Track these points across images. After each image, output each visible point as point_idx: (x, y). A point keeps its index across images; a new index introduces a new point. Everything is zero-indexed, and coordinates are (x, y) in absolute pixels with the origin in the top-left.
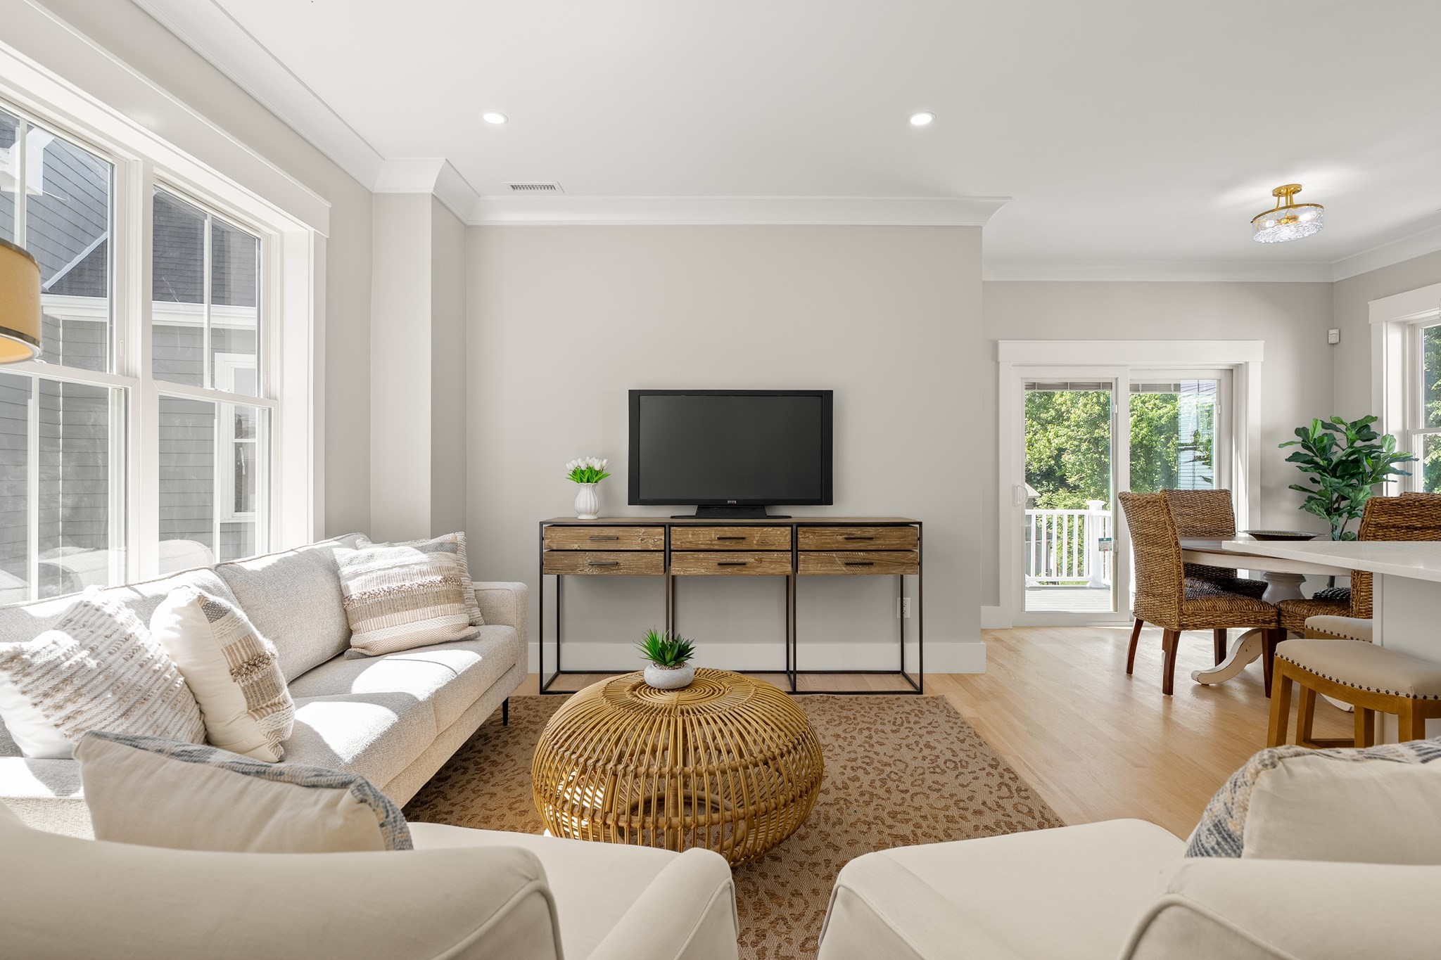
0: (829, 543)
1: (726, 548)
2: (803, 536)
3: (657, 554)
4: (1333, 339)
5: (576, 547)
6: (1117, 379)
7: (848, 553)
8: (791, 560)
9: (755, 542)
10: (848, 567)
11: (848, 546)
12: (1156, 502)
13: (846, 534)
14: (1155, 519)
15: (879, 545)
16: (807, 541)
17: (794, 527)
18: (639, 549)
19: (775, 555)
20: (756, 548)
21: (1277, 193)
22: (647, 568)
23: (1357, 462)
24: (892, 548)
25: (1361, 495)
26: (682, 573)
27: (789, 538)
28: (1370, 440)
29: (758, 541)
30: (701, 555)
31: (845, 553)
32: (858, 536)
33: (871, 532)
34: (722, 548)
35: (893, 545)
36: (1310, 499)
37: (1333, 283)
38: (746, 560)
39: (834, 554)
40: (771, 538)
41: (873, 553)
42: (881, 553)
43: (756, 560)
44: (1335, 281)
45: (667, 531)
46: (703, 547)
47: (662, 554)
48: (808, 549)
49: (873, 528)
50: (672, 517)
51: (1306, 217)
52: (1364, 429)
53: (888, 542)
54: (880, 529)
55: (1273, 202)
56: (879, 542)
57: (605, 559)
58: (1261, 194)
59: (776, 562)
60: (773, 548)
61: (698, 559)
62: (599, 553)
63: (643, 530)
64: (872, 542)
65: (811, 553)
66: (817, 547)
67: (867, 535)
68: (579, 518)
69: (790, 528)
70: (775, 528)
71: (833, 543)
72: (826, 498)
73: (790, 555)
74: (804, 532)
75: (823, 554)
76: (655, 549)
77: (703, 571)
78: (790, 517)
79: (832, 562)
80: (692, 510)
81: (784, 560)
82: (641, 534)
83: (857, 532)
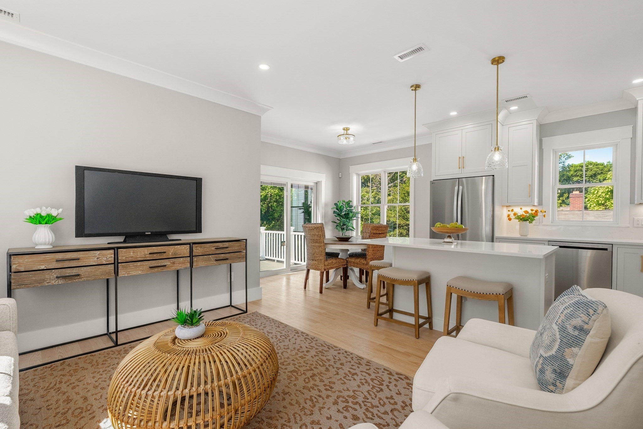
0: (208, 251)
1: (154, 258)
2: (196, 249)
3: (109, 266)
4: (340, 176)
5: (43, 267)
6: (287, 183)
7: (217, 255)
8: (189, 261)
9: (171, 254)
10: (217, 262)
11: (217, 252)
12: (318, 228)
13: (216, 246)
14: (317, 234)
15: (230, 250)
16: (197, 251)
17: (191, 244)
18: (96, 264)
19: (182, 259)
20: (171, 257)
21: (344, 129)
22: (102, 275)
23: (348, 214)
24: (235, 251)
25: (349, 224)
26: (126, 275)
27: (188, 250)
28: (351, 207)
29: (172, 253)
30: (139, 264)
31: (215, 255)
32: (221, 247)
33: (226, 244)
34: (151, 259)
35: (236, 250)
36: (337, 226)
37: (340, 159)
38: (166, 264)
39: (211, 256)
40: (180, 251)
41: (228, 254)
42: (231, 254)
43: (171, 263)
44: (341, 158)
45: (116, 252)
46: (140, 259)
47: (113, 266)
48: (198, 255)
49: (228, 243)
50: (108, 243)
51: (352, 138)
52: (349, 204)
53: (233, 249)
54: (230, 243)
55: (343, 132)
56: (230, 249)
57: (69, 273)
58: (339, 129)
59: (183, 263)
60: (181, 256)
61: (137, 266)
62: (64, 270)
63: (98, 252)
64: (227, 249)
65: (200, 257)
66: (202, 253)
67: (225, 246)
68: (36, 248)
69: (189, 245)
70: (181, 246)
71: (210, 251)
72: (198, 230)
73: (189, 259)
74: (196, 247)
75: (205, 256)
76: (108, 263)
77: (140, 272)
78: (180, 240)
79: (209, 260)
80: (121, 239)
81: (186, 262)
82: (97, 255)
83: (220, 245)
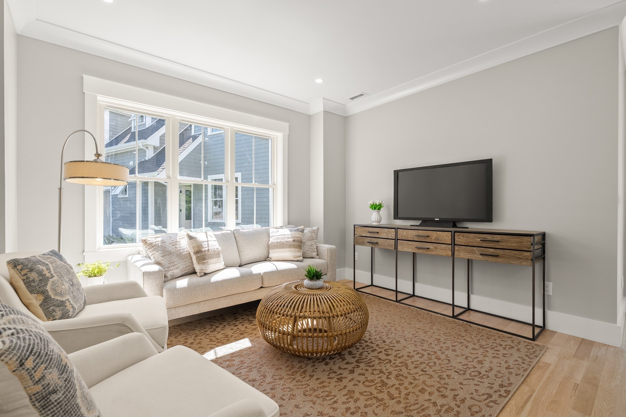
0: (472, 242)
1: (420, 240)
2: (458, 237)
3: (392, 240)
5: (364, 235)
7: (483, 248)
8: (451, 249)
9: (433, 239)
10: (483, 256)
11: (484, 245)
13: (482, 238)
15: (504, 245)
16: (459, 240)
17: (453, 232)
18: (386, 238)
19: (443, 246)
20: (433, 241)
22: (388, 246)
24: (512, 248)
26: (402, 250)
27: (450, 237)
29: (434, 238)
30: (410, 243)
31: (481, 248)
32: (490, 240)
33: (498, 238)
34: (418, 240)
35: (512, 246)
38: (429, 247)
39: (475, 248)
40: (441, 237)
41: (499, 250)
42: (504, 250)
43: (434, 247)
45: (396, 231)
46: (410, 239)
47: (394, 241)
48: (460, 244)
49: (499, 236)
50: (411, 226)
53: (509, 245)
54: (504, 237)
56: (503, 244)
57: (374, 241)
59: (444, 250)
60: (442, 242)
61: (408, 244)
62: (371, 238)
63: (387, 230)
64: (499, 244)
65: (461, 247)
66: (465, 243)
67: (495, 239)
68: (373, 224)
69: (451, 233)
70: (443, 232)
71: (475, 242)
72: (489, 219)
73: (451, 247)
74: (458, 236)
75: (468, 247)
76: (392, 238)
77: (410, 250)
78: (468, 228)
79: (474, 253)
81: (447, 249)
83: (489, 237)
